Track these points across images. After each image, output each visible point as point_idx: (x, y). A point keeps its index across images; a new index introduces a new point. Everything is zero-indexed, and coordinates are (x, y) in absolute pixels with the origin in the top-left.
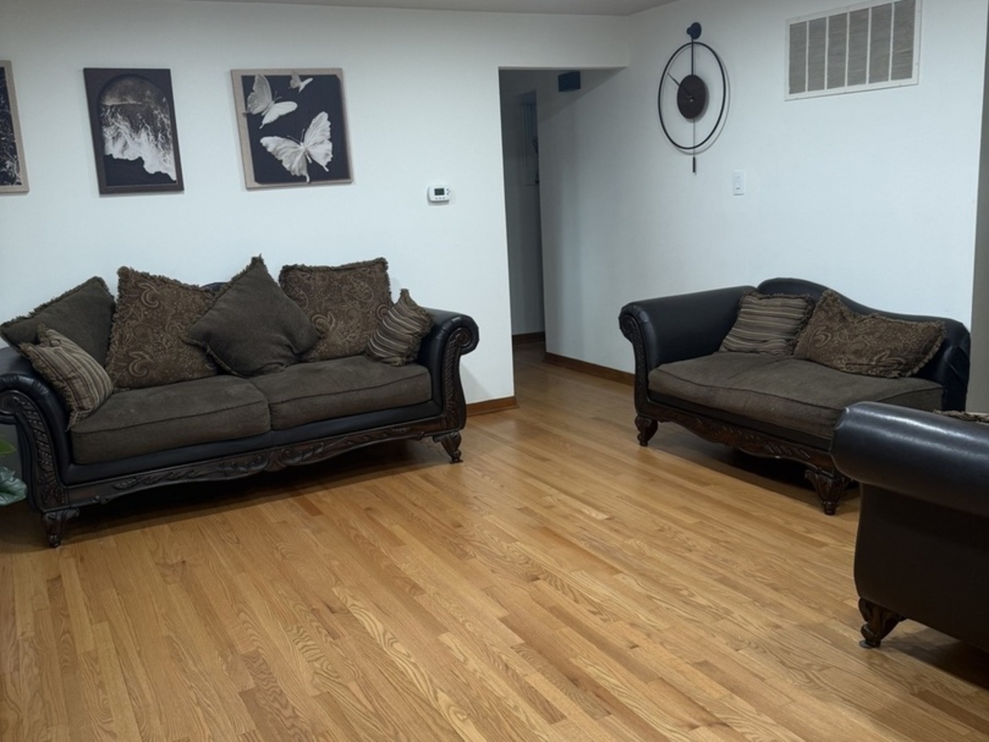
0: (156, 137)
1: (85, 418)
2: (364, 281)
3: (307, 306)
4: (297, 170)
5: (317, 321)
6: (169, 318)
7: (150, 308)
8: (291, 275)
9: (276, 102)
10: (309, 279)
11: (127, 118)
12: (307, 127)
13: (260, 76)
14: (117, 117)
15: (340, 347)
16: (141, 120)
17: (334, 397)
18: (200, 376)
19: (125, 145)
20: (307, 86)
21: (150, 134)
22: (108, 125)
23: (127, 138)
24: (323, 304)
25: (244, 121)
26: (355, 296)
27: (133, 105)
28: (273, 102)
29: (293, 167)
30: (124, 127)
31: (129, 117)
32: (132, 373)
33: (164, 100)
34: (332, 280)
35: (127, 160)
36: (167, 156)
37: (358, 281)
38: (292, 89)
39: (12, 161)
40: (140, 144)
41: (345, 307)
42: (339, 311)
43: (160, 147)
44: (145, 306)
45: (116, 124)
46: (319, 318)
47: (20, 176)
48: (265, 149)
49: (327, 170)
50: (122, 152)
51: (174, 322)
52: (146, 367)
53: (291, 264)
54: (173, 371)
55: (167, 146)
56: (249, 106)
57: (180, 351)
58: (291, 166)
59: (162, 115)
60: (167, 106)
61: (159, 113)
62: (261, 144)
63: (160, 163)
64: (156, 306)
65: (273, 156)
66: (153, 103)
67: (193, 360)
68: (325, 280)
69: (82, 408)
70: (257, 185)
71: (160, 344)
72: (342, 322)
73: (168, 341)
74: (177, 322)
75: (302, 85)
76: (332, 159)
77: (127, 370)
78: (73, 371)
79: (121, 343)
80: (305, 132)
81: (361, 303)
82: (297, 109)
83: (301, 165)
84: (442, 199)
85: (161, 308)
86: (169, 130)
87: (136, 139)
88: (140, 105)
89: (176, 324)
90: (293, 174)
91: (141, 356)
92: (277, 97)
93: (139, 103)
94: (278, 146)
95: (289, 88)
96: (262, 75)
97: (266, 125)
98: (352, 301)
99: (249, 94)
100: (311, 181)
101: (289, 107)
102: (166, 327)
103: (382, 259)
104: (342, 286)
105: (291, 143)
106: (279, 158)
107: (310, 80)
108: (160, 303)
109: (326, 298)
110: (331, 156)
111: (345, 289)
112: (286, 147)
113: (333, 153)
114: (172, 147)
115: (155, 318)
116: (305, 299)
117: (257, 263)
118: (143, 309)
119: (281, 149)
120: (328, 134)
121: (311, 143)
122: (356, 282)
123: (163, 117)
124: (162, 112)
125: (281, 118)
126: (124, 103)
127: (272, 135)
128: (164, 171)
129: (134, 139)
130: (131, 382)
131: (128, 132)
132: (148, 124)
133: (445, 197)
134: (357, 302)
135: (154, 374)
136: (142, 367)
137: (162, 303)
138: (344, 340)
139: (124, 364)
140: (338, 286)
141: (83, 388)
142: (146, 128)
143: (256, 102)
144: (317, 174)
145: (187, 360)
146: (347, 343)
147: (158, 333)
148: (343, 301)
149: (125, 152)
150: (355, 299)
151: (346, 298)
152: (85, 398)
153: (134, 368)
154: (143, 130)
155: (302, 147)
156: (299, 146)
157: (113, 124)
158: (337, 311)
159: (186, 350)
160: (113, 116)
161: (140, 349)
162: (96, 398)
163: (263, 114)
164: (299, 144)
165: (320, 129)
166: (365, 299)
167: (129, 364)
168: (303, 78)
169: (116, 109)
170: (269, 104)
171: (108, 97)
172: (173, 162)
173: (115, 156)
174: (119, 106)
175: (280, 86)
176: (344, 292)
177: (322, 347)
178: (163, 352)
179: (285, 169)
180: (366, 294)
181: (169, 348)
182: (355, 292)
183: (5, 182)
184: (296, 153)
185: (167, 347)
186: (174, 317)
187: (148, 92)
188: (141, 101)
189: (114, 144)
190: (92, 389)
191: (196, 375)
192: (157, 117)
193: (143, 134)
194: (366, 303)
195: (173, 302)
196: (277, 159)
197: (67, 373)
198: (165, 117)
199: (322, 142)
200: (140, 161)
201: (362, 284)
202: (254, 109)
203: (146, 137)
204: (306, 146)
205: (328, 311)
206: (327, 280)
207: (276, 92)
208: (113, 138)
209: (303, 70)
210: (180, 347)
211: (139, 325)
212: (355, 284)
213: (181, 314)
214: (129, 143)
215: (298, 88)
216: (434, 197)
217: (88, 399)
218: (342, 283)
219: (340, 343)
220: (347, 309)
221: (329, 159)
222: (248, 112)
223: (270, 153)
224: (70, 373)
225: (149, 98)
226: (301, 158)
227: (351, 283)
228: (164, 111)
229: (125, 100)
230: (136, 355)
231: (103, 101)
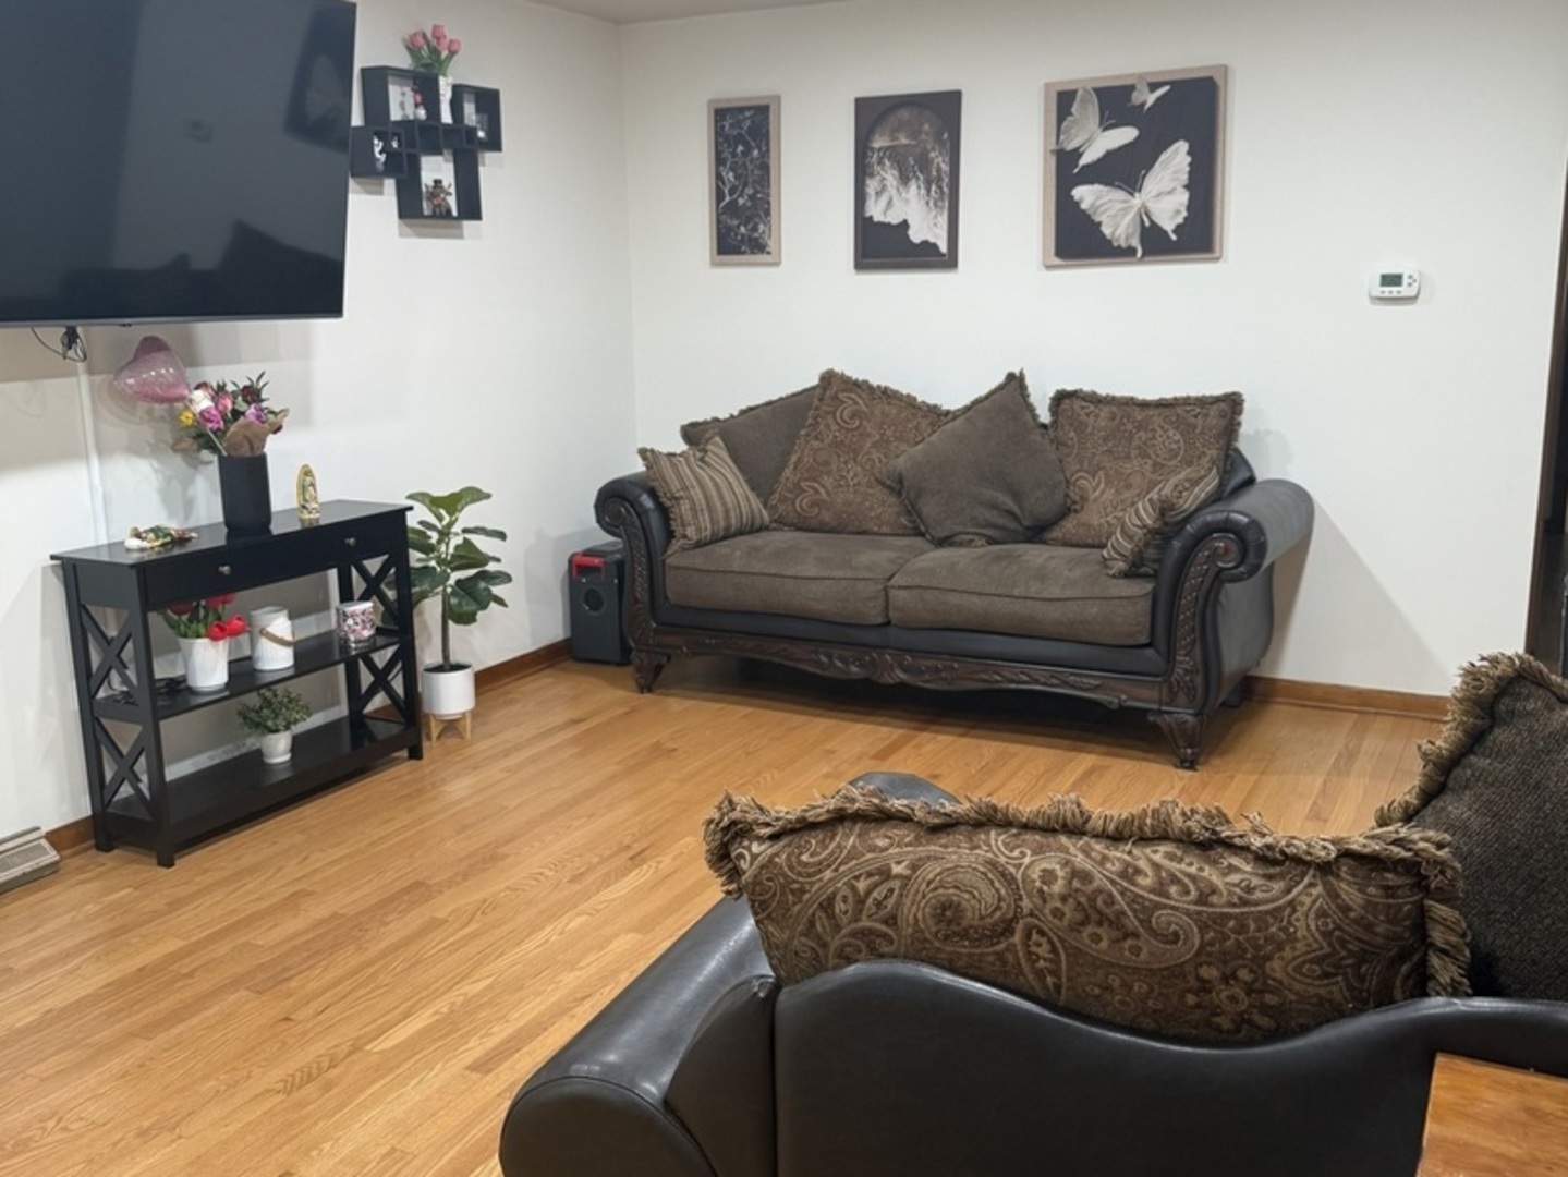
0: (929, 190)
1: (688, 549)
2: (1176, 428)
3: (1073, 456)
4: (1123, 237)
5: (1078, 483)
6: (868, 445)
7: (842, 427)
8: (1066, 403)
9: (1105, 129)
10: (1088, 415)
11: (895, 165)
12: (1149, 166)
13: (1085, 90)
14: (884, 164)
15: (1095, 530)
16: (913, 166)
17: (975, 599)
18: (889, 532)
19: (890, 203)
20: (1159, 100)
21: (922, 186)
22: (872, 175)
23: (893, 191)
24: (1097, 458)
25: (1053, 161)
26: (1150, 451)
27: (906, 146)
28: (1100, 130)
29: (1117, 234)
30: (891, 177)
31: (898, 163)
32: (798, 509)
33: (946, 136)
34: (1125, 420)
35: (889, 225)
36: (939, 218)
37: (1166, 427)
38: (1133, 106)
39: (765, 224)
40: (907, 201)
41: (1128, 467)
42: (1116, 471)
43: (931, 204)
44: (838, 424)
45: (882, 173)
46: (1085, 478)
47: (772, 244)
48: (1077, 204)
49: (1174, 237)
50: (885, 212)
51: (873, 451)
52: (818, 505)
53: (1070, 387)
54: (853, 517)
55: (940, 203)
56: (1062, 137)
57: (870, 491)
58: (1113, 233)
59: (940, 159)
60: (948, 145)
61: (937, 157)
62: (1072, 197)
63: (929, 227)
64: (855, 426)
65: (1088, 216)
66: (931, 141)
67: (884, 507)
68: (1113, 419)
69: (685, 536)
70: (1057, 261)
71: (843, 477)
72: (1112, 491)
73: (856, 475)
74: (878, 451)
75: (1151, 99)
76: (1186, 219)
77: (793, 504)
78: (683, 489)
79: (795, 469)
80: (1144, 176)
81: (1155, 465)
82: (1138, 138)
83: (1130, 230)
84: (1395, 295)
85: (861, 431)
86: (946, 180)
87: (904, 195)
88: (915, 146)
89: (875, 455)
90: (1115, 244)
91: (814, 489)
92: (1108, 119)
93: (913, 143)
94: (1098, 198)
95: (1130, 105)
96: (1089, 88)
97: (1084, 167)
98: (1143, 458)
99: (1065, 119)
100: (1144, 255)
101: (1125, 135)
102: (859, 457)
103: (1234, 394)
104: (1138, 431)
105: (1120, 195)
106: (1097, 219)
107: (1166, 89)
108: (861, 424)
109: (1105, 448)
110: (1185, 214)
111: (1140, 438)
112: (1110, 201)
113: (1189, 209)
114: (946, 204)
115: (847, 443)
116: (1073, 446)
117: (1015, 382)
118: (834, 427)
119: (1101, 205)
120: (1184, 178)
121: (1154, 193)
122: (1162, 428)
123: (941, 162)
124: (941, 154)
125: (1109, 154)
126: (896, 143)
127: (1092, 182)
128: (932, 240)
129: (900, 194)
130: (795, 521)
131: (895, 183)
132: (922, 173)
133: (1404, 290)
134: (1150, 462)
135: (826, 516)
136: (812, 505)
137: (865, 423)
138: (1103, 520)
139: (791, 496)
140: (1131, 432)
141: (689, 513)
142: (918, 178)
143: (1073, 131)
144: (1155, 244)
145: (875, 506)
146: (1106, 525)
147: (846, 463)
148: (1128, 457)
149: (889, 213)
150: (1149, 457)
151: (1134, 453)
152: (690, 525)
153: (803, 502)
154: (914, 181)
155: (1137, 201)
156: (1130, 198)
157: (879, 173)
158: (1112, 472)
159: (878, 491)
160: (880, 162)
161: (814, 479)
162: (706, 529)
163: (1081, 150)
164: (1132, 194)
165: (1171, 170)
166: (1165, 459)
167: (797, 497)
168: (1153, 87)
169: (884, 153)
170: (1093, 133)
171: (877, 136)
172: (945, 227)
173: (876, 219)
174: (887, 148)
175: (1114, 103)
176: (1136, 443)
177: (1069, 526)
178: (845, 489)
179: (1103, 236)
180: (1171, 450)
181: (854, 485)
182: (1154, 445)
183: (756, 251)
184: (1125, 211)
185: (852, 483)
186: (874, 445)
187: (926, 127)
188: (916, 139)
189: (876, 200)
190: (704, 516)
191: (884, 529)
192: (933, 160)
193: (913, 186)
194: (1163, 466)
195: (883, 423)
196: (1093, 221)
197: (674, 490)
198: (943, 161)
199: (1170, 192)
200: (905, 225)
201: (1171, 433)
202: (1068, 143)
203: (916, 191)
204: (1144, 198)
205: (1100, 469)
206: (1117, 421)
207: (1107, 114)
208: (877, 193)
209: (1153, 73)
210: (870, 487)
211: (823, 449)
212: (1160, 432)
213: (888, 441)
214: (895, 200)
215: (1143, 104)
216: (1379, 290)
217: (693, 528)
218: (1139, 428)
219: (1096, 523)
220: (1129, 471)
221: (1180, 220)
222: (1059, 147)
223: (1084, 212)
224: (678, 491)
225: (927, 134)
226: (1135, 216)
227: (1153, 430)
228: (944, 152)
229: (896, 139)
230: (809, 487)
231: (871, 142)
